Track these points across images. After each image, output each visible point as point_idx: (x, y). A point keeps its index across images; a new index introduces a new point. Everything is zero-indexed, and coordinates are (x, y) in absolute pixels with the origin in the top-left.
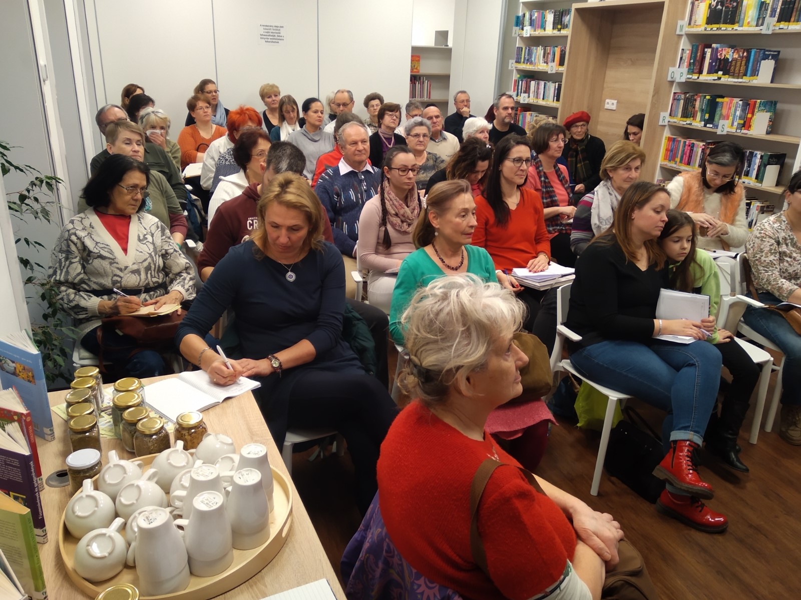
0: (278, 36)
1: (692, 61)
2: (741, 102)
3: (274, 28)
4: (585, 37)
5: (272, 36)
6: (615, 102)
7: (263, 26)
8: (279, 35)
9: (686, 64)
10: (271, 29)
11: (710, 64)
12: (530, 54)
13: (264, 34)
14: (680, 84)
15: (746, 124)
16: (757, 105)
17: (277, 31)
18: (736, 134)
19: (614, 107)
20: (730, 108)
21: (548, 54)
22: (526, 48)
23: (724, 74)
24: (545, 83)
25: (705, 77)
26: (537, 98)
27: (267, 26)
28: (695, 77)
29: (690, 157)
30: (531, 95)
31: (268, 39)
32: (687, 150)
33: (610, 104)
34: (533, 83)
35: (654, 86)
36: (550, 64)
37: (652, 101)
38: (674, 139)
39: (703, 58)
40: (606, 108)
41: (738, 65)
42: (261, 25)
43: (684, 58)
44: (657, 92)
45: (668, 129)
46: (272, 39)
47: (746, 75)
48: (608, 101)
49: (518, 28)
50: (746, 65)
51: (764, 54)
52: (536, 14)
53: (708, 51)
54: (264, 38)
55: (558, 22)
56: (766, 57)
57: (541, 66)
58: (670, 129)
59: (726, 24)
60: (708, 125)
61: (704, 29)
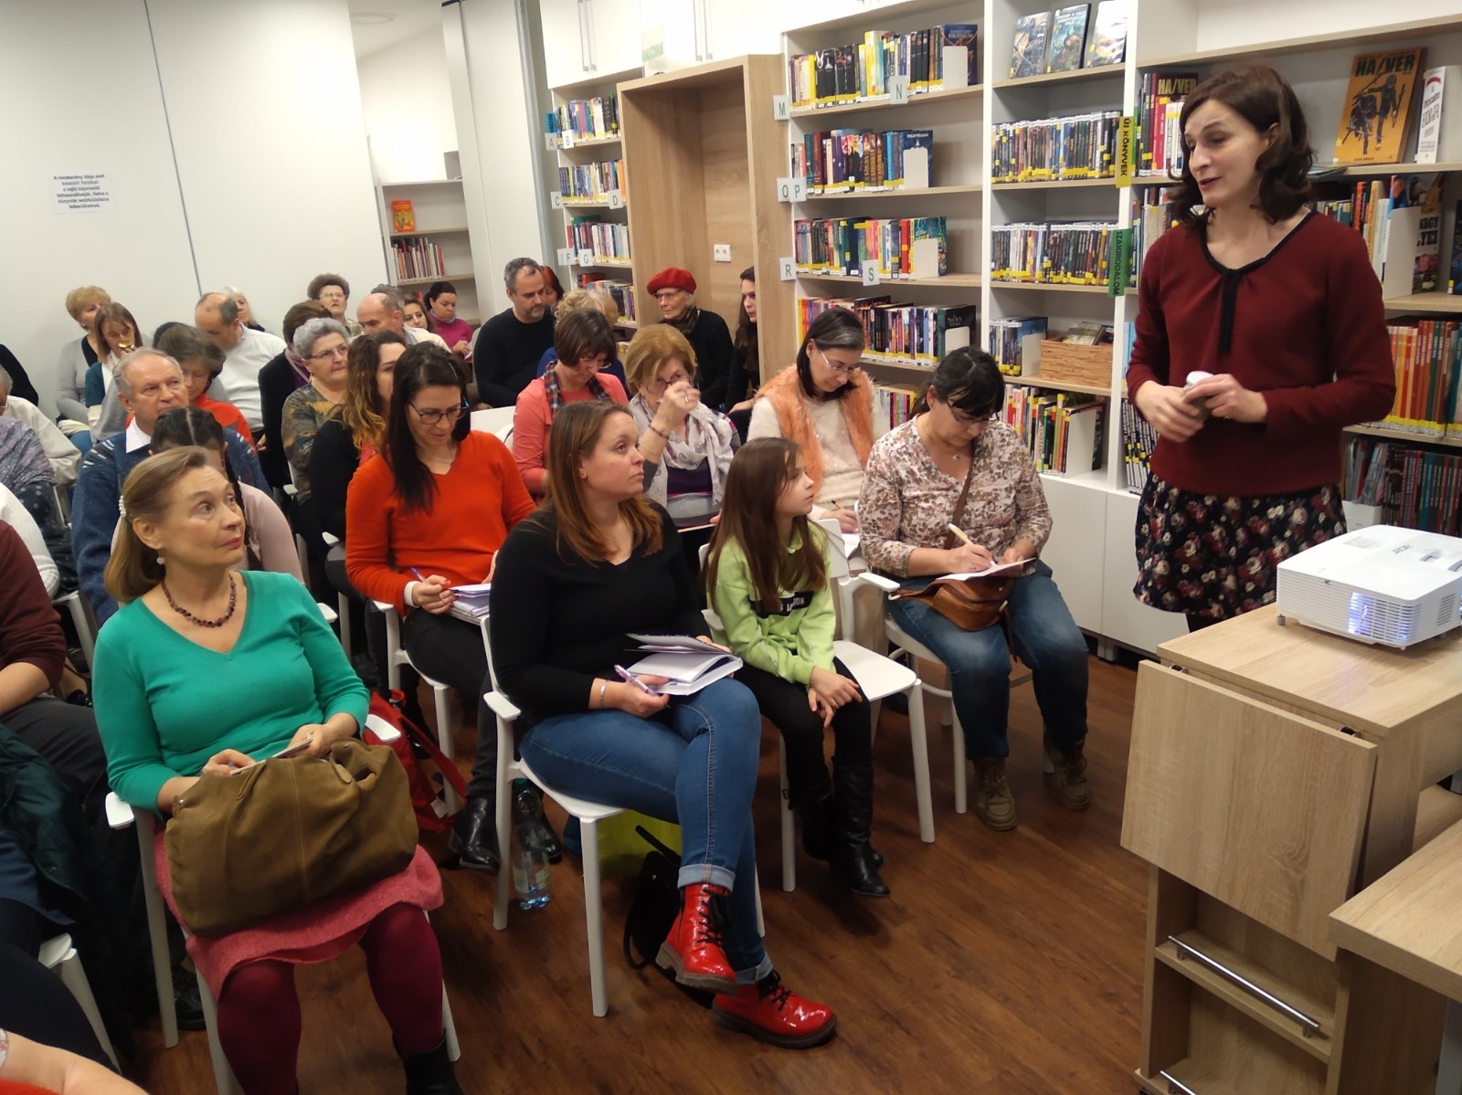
0: (95, 194)
1: (809, 164)
2: (889, 227)
3: (84, 180)
5: (82, 195)
6: (727, 247)
7: (61, 178)
8: (97, 191)
9: (801, 169)
10: (77, 183)
11: (835, 165)
12: (581, 178)
13: (64, 193)
14: (800, 204)
15: (903, 264)
16: (912, 228)
17: (92, 186)
18: (892, 281)
19: (728, 257)
20: (876, 239)
21: (607, 174)
22: (573, 168)
23: (857, 181)
24: (612, 227)
25: (834, 190)
26: (606, 254)
27: (68, 178)
28: (818, 190)
30: (597, 250)
31: (75, 201)
33: (722, 252)
34: (594, 228)
35: (757, 214)
36: (612, 192)
37: (759, 239)
38: (810, 301)
39: (823, 156)
40: (716, 259)
41: (873, 162)
42: (55, 178)
43: (797, 160)
44: (763, 224)
45: (800, 285)
46: (83, 201)
47: (887, 179)
48: (716, 247)
49: (554, 135)
50: (883, 160)
51: (905, 138)
52: (577, 108)
53: (828, 143)
54: (68, 202)
55: (610, 118)
56: (909, 144)
57: (600, 198)
58: (803, 285)
59: (844, 94)
60: (852, 272)
61: (814, 107)
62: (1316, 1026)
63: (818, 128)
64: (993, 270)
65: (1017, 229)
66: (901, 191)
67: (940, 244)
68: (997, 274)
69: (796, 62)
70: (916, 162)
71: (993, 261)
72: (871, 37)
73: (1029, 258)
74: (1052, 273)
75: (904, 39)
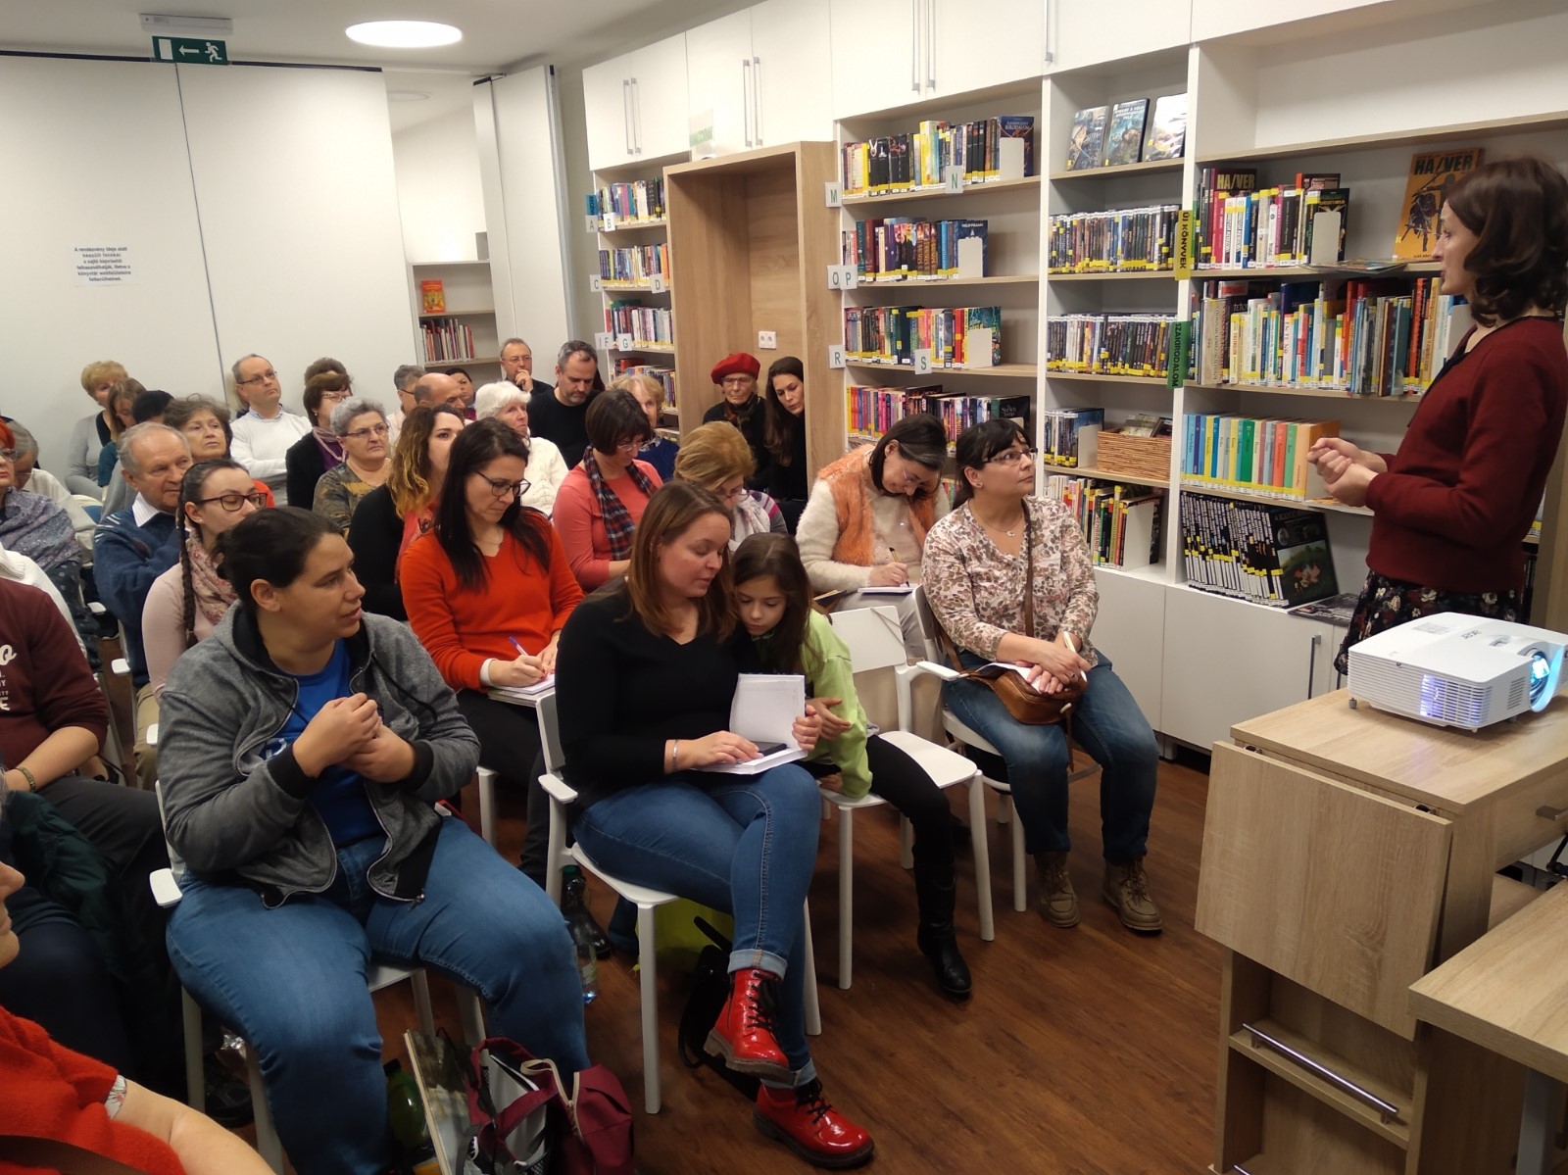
0: (117, 267)
1: (860, 251)
2: (942, 316)
3: (106, 252)
4: (698, 227)
5: (103, 267)
6: (773, 334)
7: (82, 250)
8: (118, 264)
9: (853, 257)
10: (99, 255)
11: (887, 253)
12: (622, 261)
13: (85, 265)
14: (850, 292)
15: (956, 353)
16: (966, 318)
17: (114, 258)
18: (945, 371)
19: (773, 344)
20: (929, 327)
21: (650, 258)
22: (614, 252)
23: (910, 269)
24: (654, 312)
25: (886, 278)
26: (646, 339)
27: (90, 250)
28: (869, 278)
30: (637, 335)
31: (96, 274)
32: (882, 405)
33: (768, 339)
34: (635, 313)
35: (807, 301)
36: (654, 276)
37: (808, 327)
38: (860, 390)
39: (876, 244)
40: (760, 346)
41: (927, 251)
42: (76, 250)
43: (848, 247)
44: (813, 310)
45: (850, 375)
46: (104, 273)
47: (941, 267)
48: (761, 333)
49: (594, 218)
50: (937, 250)
51: (960, 227)
52: (619, 191)
53: (880, 231)
54: (88, 274)
55: (655, 202)
56: (964, 234)
57: (642, 281)
58: (852, 374)
59: (898, 182)
60: (904, 361)
61: (867, 194)
62: (1394, 1111)
63: (870, 216)
64: (1049, 360)
65: (1074, 320)
66: (955, 280)
67: (994, 334)
68: (1053, 365)
69: (849, 150)
70: (971, 250)
71: (1049, 351)
72: (926, 127)
73: (1087, 349)
74: (1109, 364)
75: (959, 129)
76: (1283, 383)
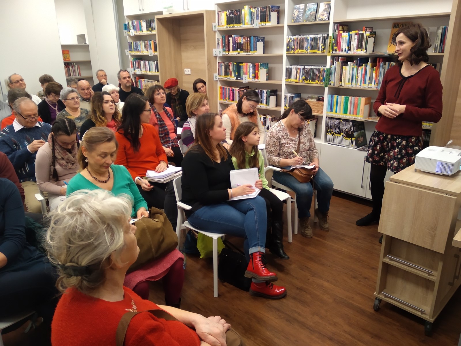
1: (224, 45)
2: (251, 65)
4: (165, 35)
6: (189, 70)
9: (221, 46)
11: (233, 46)
12: (137, 45)
14: (220, 57)
15: (256, 76)
16: (259, 66)
18: (252, 82)
19: (190, 73)
20: (247, 69)
21: (147, 45)
22: (134, 42)
23: (241, 51)
24: (149, 62)
25: (232, 53)
26: (146, 70)
28: (227, 53)
29: (233, 96)
30: (142, 69)
32: (231, 93)
33: (187, 71)
34: (142, 62)
35: (207, 60)
36: (149, 51)
37: (208, 68)
38: (223, 87)
39: (229, 43)
40: (185, 73)
41: (246, 45)
43: (219, 43)
44: (209, 63)
45: (220, 84)
47: (251, 50)
48: (185, 69)
49: (126, 31)
50: (250, 45)
51: (257, 38)
52: (135, 23)
53: (231, 39)
55: (149, 27)
56: (258, 41)
57: (145, 52)
58: (220, 82)
59: (236, 24)
60: (238, 79)
61: (226, 27)
63: (226, 34)
64: (286, 79)
65: (294, 67)
66: (256, 55)
67: (266, 71)
68: (287, 80)
69: (220, 13)
70: (260, 45)
71: (286, 76)
72: (246, 7)
73: (298, 76)
74: (305, 80)
75: (258, 9)
76: (358, 86)
